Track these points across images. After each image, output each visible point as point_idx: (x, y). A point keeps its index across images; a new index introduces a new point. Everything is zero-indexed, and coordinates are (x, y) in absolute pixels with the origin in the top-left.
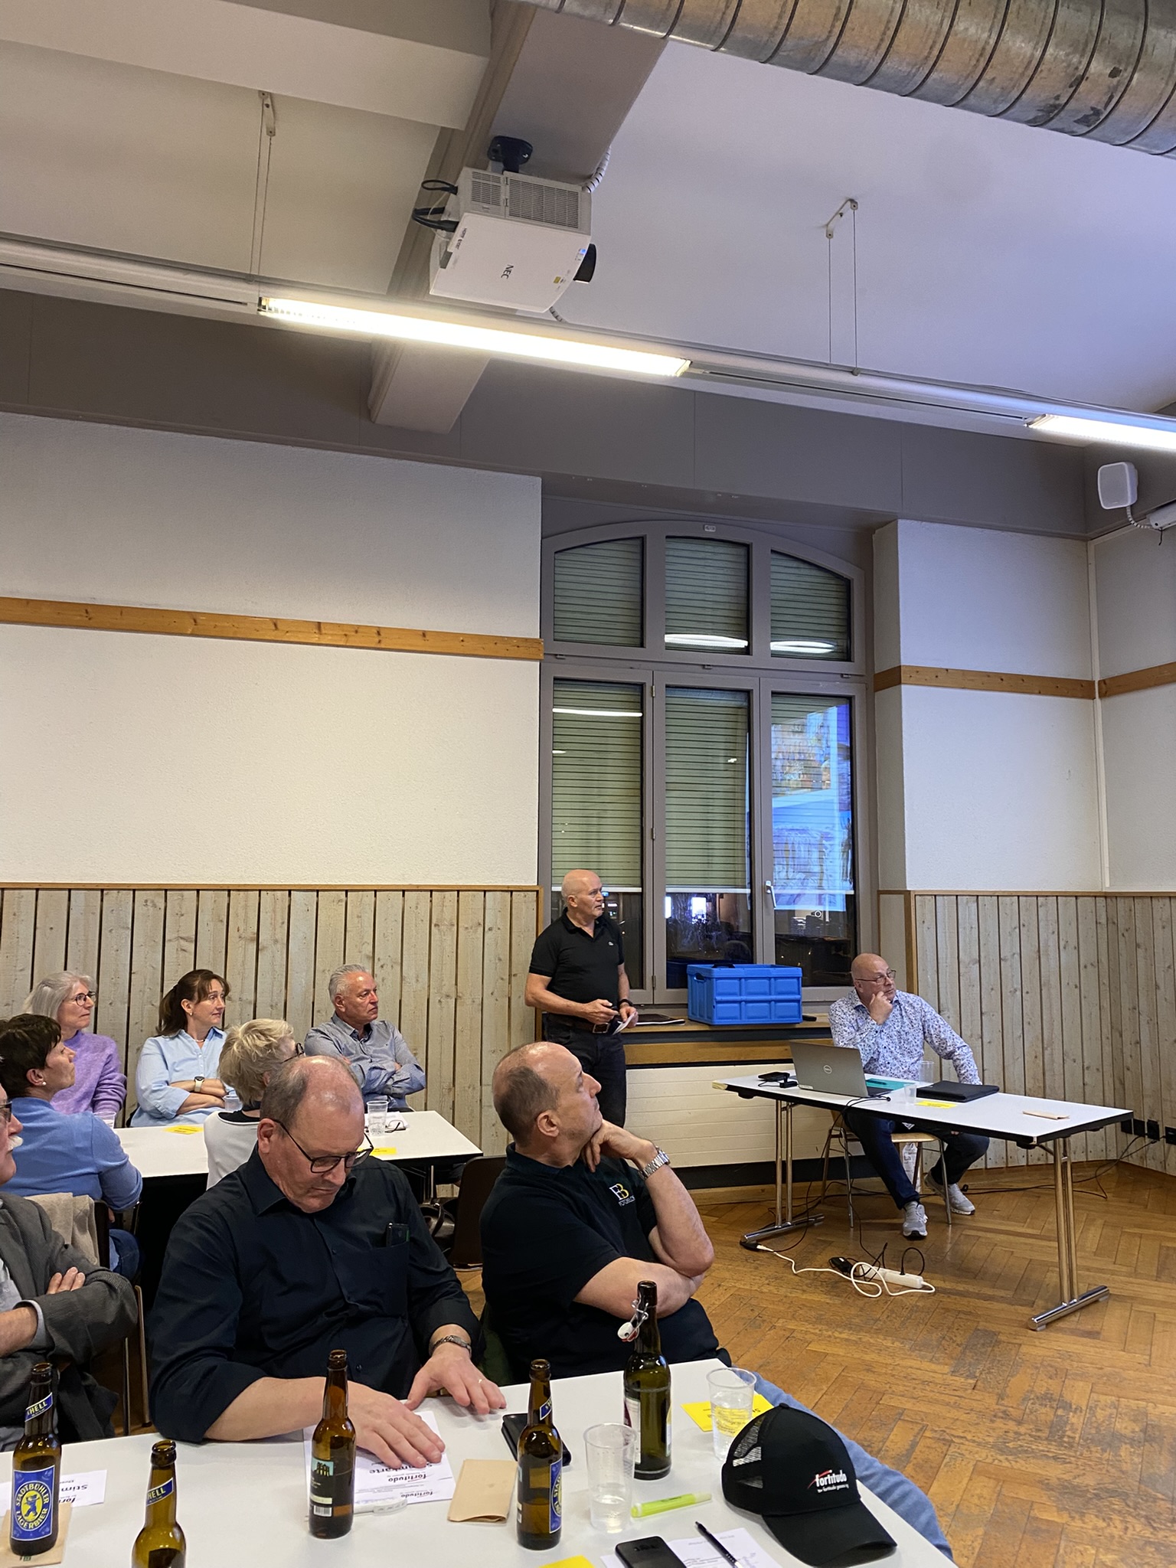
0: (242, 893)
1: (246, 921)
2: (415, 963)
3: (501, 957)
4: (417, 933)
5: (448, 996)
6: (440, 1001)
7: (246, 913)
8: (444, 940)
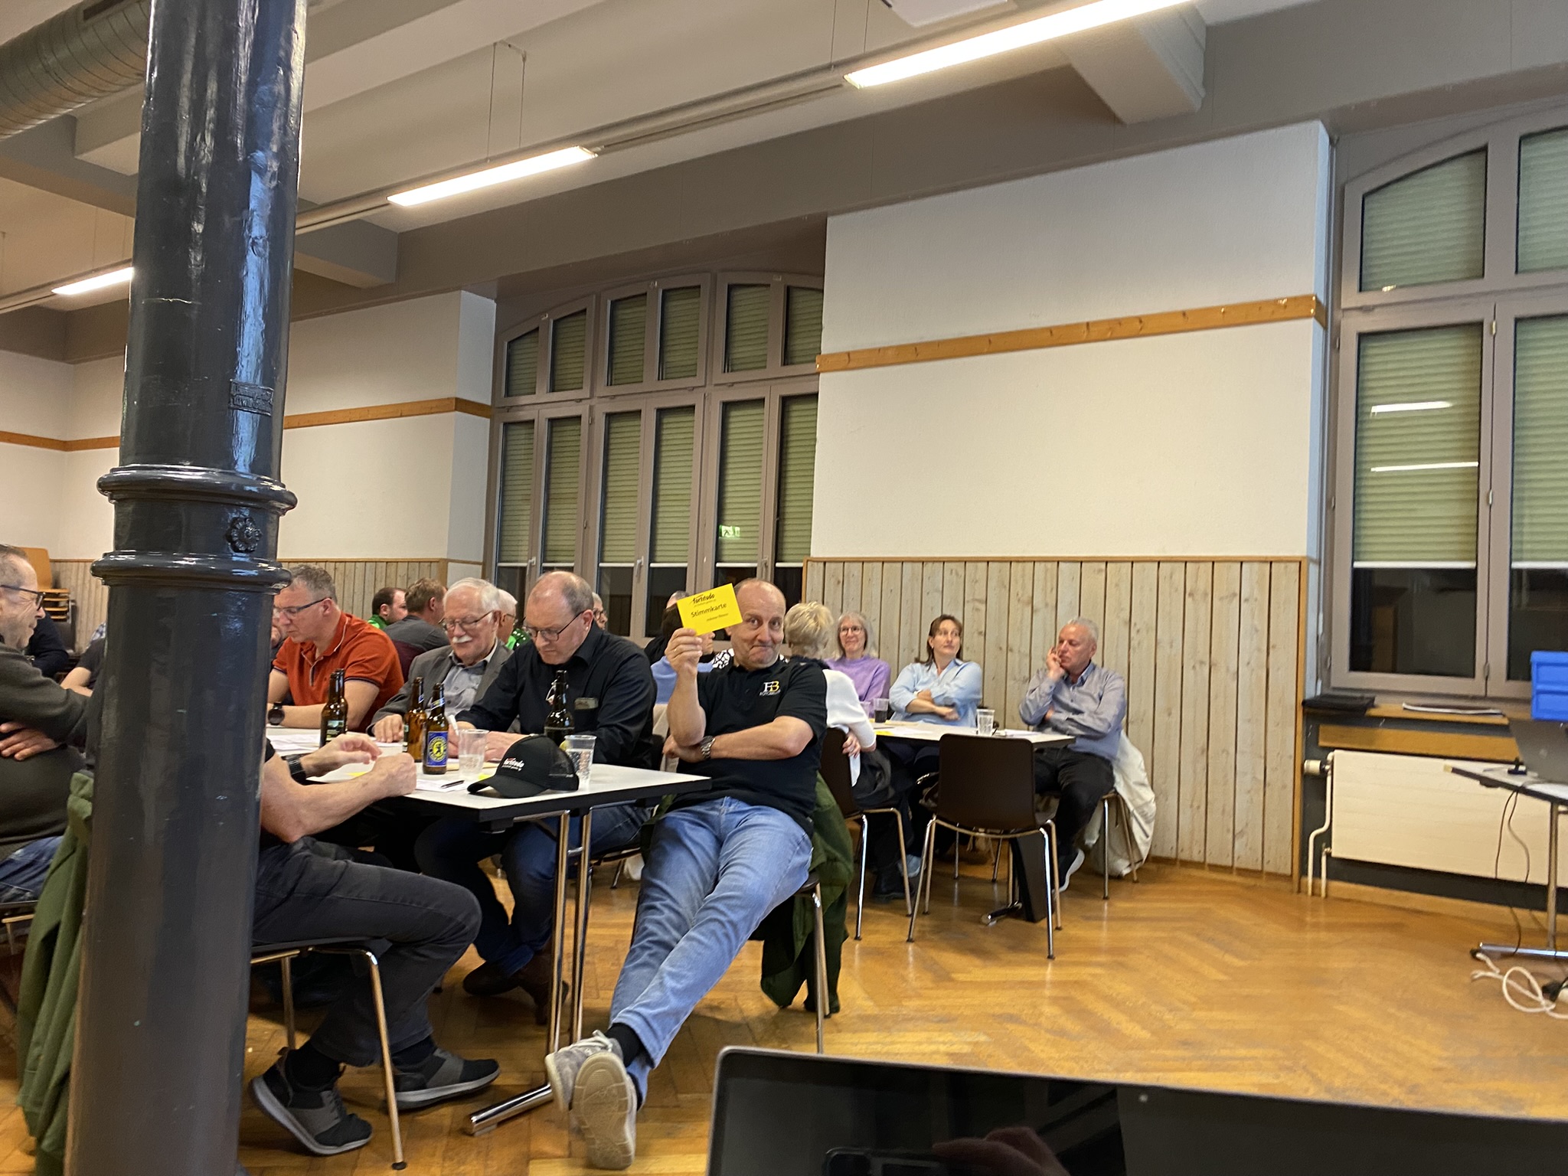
0: (1020, 564)
1: (1023, 587)
2: (1169, 630)
3: (1259, 628)
4: (1172, 603)
5: (1202, 663)
6: (1194, 667)
7: (1024, 580)
8: (1198, 611)
